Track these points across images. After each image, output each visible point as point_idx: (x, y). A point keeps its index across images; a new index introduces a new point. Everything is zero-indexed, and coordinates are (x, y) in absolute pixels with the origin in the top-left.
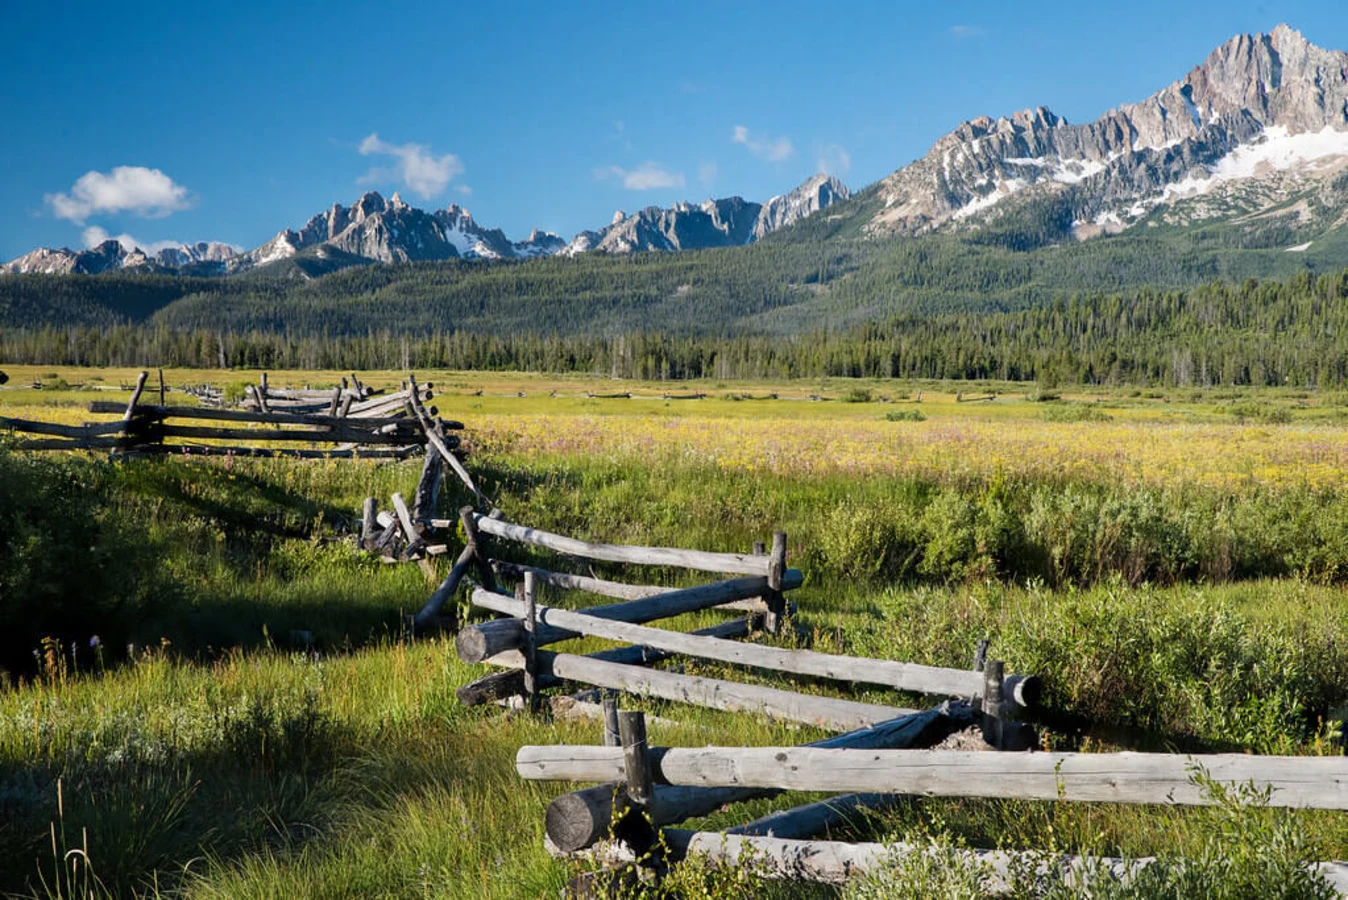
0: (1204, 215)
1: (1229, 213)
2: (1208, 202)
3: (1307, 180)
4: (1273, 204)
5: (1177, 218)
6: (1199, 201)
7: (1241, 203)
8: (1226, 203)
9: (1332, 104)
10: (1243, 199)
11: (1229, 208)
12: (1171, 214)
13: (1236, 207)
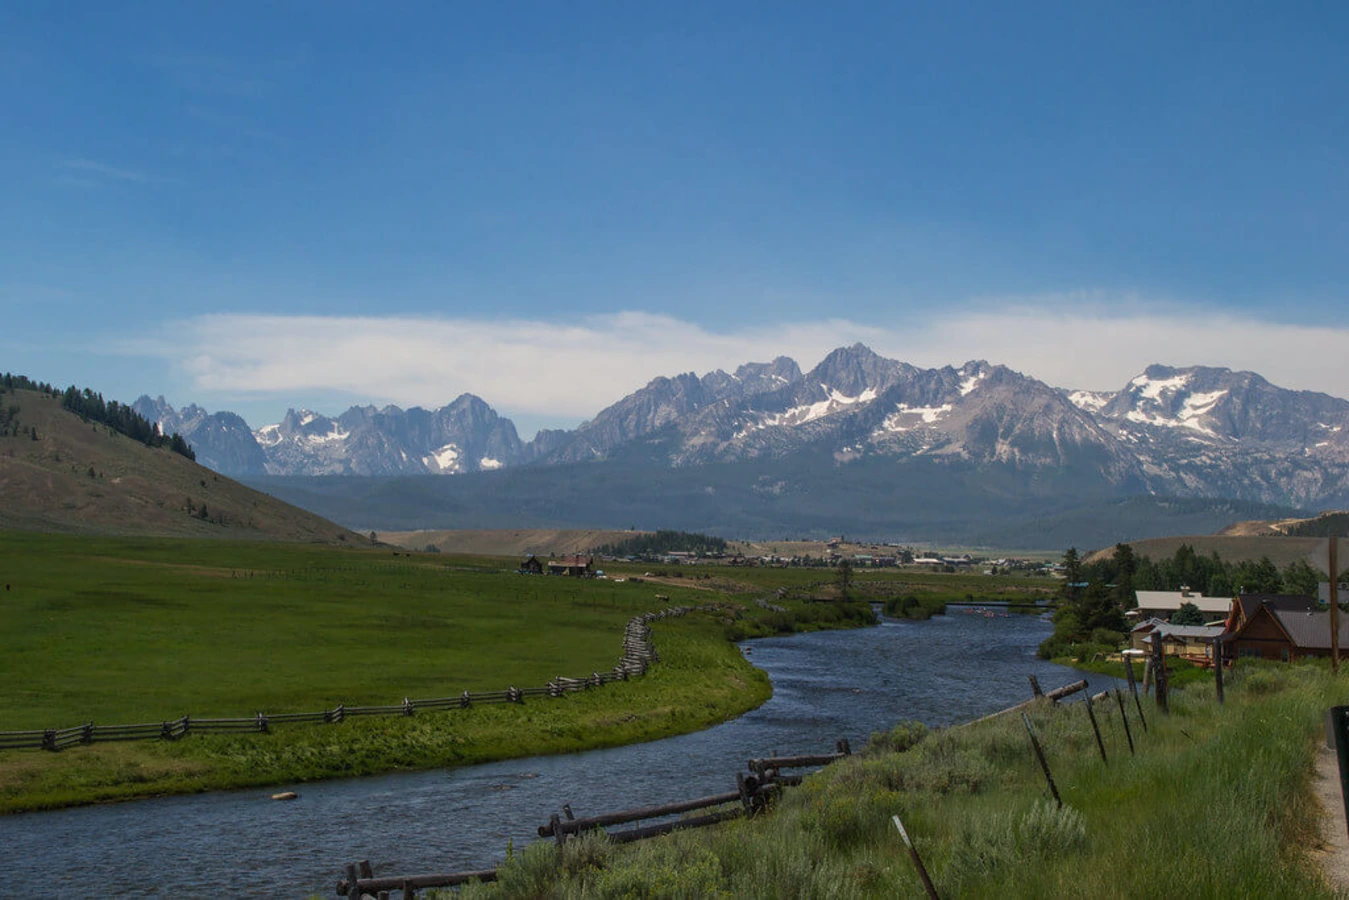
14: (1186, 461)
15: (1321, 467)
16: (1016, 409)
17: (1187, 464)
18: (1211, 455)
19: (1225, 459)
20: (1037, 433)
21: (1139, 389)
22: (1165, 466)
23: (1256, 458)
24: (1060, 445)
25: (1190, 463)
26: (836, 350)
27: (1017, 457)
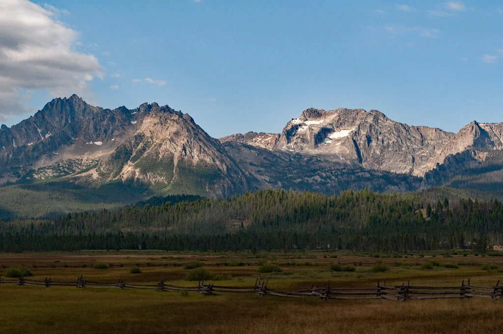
0: (51, 175)
1: (61, 174)
2: (52, 169)
3: (93, 161)
4: (80, 171)
5: (40, 176)
6: (48, 169)
7: (66, 169)
8: (60, 170)
9: (100, 129)
10: (67, 168)
11: (61, 172)
12: (36, 174)
13: (64, 171)
14: (300, 180)
15: (407, 182)
16: (152, 138)
17: (299, 183)
18: (324, 175)
19: (333, 177)
20: (160, 156)
21: (296, 127)
22: (280, 184)
23: (359, 176)
24: (178, 166)
25: (302, 182)
26: (54, 100)
27: (136, 177)
